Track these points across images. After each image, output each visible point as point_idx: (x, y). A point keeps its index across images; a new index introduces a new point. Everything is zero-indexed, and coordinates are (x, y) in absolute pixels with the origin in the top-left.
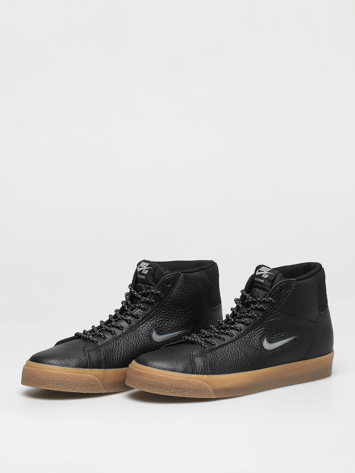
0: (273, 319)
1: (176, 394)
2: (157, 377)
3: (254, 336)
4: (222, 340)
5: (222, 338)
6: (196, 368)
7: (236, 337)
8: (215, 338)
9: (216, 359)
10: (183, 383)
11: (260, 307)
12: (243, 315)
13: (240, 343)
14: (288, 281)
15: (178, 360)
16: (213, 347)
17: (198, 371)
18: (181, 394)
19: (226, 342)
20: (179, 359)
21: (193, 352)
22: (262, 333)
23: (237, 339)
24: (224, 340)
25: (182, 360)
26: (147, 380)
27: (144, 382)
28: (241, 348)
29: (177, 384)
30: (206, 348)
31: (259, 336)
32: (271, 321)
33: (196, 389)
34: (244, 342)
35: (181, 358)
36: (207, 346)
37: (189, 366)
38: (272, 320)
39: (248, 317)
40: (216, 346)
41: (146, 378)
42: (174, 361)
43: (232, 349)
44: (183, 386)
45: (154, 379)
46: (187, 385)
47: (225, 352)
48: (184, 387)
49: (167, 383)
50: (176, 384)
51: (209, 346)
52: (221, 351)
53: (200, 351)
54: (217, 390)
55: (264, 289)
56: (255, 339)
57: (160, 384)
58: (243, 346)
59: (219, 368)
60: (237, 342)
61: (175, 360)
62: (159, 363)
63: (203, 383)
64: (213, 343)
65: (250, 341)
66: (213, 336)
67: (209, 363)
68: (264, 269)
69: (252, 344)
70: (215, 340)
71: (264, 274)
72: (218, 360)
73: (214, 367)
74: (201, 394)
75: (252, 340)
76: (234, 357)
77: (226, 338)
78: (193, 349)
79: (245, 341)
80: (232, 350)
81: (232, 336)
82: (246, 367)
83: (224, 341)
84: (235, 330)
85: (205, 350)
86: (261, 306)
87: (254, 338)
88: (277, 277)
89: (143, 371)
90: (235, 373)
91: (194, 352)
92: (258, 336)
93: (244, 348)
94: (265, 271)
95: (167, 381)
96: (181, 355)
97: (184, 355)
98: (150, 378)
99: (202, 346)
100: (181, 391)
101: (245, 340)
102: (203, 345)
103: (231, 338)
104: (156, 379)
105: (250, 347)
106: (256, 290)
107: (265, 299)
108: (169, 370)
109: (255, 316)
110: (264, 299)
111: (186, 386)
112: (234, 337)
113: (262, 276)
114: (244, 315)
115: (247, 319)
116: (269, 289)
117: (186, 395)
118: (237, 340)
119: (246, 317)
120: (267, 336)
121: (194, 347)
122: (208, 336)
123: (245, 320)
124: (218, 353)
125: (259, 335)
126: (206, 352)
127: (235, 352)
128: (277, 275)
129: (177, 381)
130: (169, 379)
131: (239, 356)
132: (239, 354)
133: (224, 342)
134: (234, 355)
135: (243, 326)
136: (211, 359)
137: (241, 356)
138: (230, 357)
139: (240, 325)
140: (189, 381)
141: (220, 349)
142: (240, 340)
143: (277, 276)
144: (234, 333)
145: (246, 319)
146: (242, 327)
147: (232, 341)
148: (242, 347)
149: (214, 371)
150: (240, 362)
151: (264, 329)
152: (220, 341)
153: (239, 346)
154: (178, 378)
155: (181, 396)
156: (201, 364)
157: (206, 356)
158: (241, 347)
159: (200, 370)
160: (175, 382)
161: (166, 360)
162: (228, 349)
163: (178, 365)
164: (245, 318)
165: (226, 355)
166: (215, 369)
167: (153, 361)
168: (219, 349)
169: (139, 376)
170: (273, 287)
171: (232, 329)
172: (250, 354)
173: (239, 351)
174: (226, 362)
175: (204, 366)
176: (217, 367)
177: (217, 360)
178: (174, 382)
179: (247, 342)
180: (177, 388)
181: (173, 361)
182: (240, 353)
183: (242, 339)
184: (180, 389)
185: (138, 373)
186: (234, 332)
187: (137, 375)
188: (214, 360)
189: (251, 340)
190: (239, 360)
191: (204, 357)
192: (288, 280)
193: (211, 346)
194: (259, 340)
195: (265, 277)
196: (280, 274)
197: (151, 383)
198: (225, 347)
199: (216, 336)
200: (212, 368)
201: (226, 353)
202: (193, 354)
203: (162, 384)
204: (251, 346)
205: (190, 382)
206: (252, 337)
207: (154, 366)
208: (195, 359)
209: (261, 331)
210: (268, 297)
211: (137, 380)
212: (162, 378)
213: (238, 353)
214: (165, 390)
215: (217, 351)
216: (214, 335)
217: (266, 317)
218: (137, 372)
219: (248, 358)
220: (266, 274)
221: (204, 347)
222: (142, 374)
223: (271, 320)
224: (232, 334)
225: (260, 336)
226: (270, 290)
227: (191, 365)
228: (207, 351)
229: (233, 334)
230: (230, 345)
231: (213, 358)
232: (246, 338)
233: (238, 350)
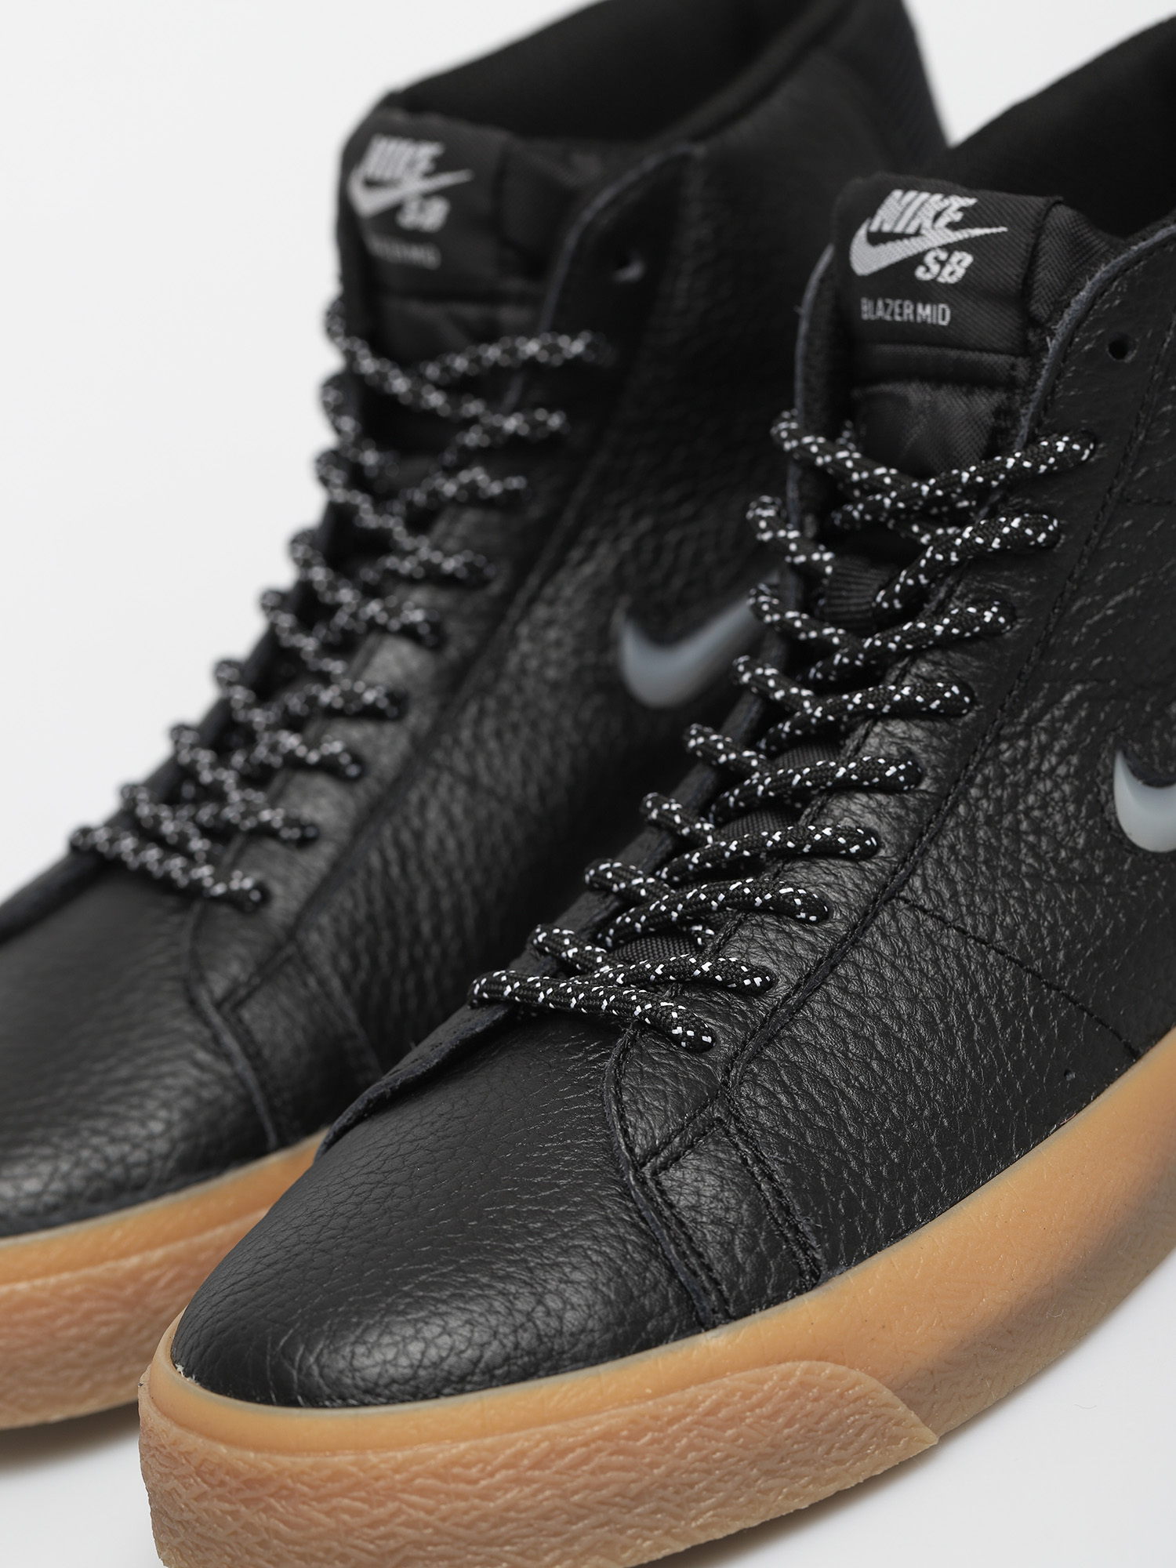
0: (1127, 589)
1: (624, 1548)
2: (417, 1475)
3: (1029, 782)
4: (806, 921)
5: (798, 901)
6: (709, 1268)
7: (900, 847)
8: (740, 924)
9: (823, 1115)
10: (653, 1441)
11: (1003, 537)
12: (885, 645)
13: (951, 882)
14: (1149, 251)
15: (537, 1250)
16: (762, 1006)
17: (733, 1286)
18: (667, 1533)
19: (838, 924)
20: (537, 1233)
21: (625, 1133)
22: (1080, 730)
23: (910, 857)
24: (820, 909)
25: (565, 1235)
26: (345, 1523)
27: (328, 1551)
28: (975, 928)
29: (603, 1469)
30: (709, 1047)
31: (1069, 764)
32: (1114, 617)
33: (769, 1450)
34: (974, 865)
35: (551, 1224)
36: (710, 1023)
37: (646, 1269)
38: (1119, 598)
39: (930, 649)
40: (782, 989)
41: (328, 1514)
42: (508, 1277)
43: (909, 958)
44: (653, 1465)
45: (403, 1501)
46: (691, 1447)
47: (865, 1013)
48: (669, 1474)
49: (526, 1498)
50: (593, 1473)
51: (727, 1018)
52: (832, 1022)
53: (677, 1093)
54: (932, 1373)
55: (969, 379)
56: (1043, 806)
57: (468, 1527)
58: (977, 899)
59: (876, 1177)
60: (926, 888)
61: (511, 1263)
62: (395, 1344)
63: (807, 1372)
64: (747, 982)
65: (1015, 832)
66: (722, 907)
67: (790, 1169)
68: (909, 213)
69: (1038, 857)
70: (753, 940)
71: (929, 250)
72: (844, 1111)
73: (836, 1193)
74: (824, 1467)
75: (1024, 826)
76: (949, 1028)
77: (824, 888)
78: (619, 1101)
79: (976, 855)
80: (912, 970)
81: (868, 853)
82: (1067, 1073)
83: (824, 917)
84: (869, 791)
85: (714, 1064)
86: (1006, 530)
87: (1031, 799)
88: (1046, 243)
89: (285, 1461)
90: (1009, 1161)
91: (635, 1128)
92: (1062, 770)
93: (998, 919)
94: (927, 223)
95: (518, 1481)
96: (542, 1186)
97: (561, 1175)
98: (363, 1500)
99: (676, 1039)
100: (655, 1512)
101: (972, 841)
102: (679, 1030)
103: (862, 869)
104: (422, 1492)
105: (1033, 893)
106: (903, 401)
107: (1019, 462)
108: (498, 1372)
109: (984, 625)
110: (1011, 462)
111: (682, 1455)
112: (882, 853)
113: (920, 273)
114: (892, 646)
115: (927, 661)
116: (1013, 367)
117: (702, 1528)
118: (913, 873)
119: (917, 655)
120: (1121, 745)
121: (617, 1083)
122: (675, 915)
123: (918, 676)
124: (822, 1048)
125: (1063, 756)
126: (725, 1083)
127: (944, 976)
128: (1039, 230)
129: (599, 1450)
130: (522, 1454)
131: (981, 1003)
132: (975, 987)
133: (828, 932)
134: (945, 1015)
135: (918, 733)
136: (787, 1124)
137: (1001, 998)
138: (920, 1047)
139: (892, 734)
140: (693, 1405)
141: (816, 1006)
142: (939, 862)
143: (1038, 236)
144: (870, 821)
145: (925, 668)
146: (915, 748)
147: (886, 895)
148: (973, 914)
149: (851, 1229)
150: (1011, 1049)
151: (1081, 697)
152: (789, 935)
153: (949, 915)
154: (597, 1423)
155: (666, 1552)
156: (727, 1210)
157: (737, 1119)
158: (969, 921)
159: (739, 1269)
160: (586, 1459)
161: (441, 1287)
162: (882, 977)
163: (551, 1304)
164: (913, 662)
165: (886, 1033)
166: (851, 1203)
167: (334, 1336)
168: (812, 1010)
169: (262, 1505)
170: (1052, 344)
171: (845, 788)
172: (1055, 947)
173: (969, 957)
174: (910, 1098)
175: (758, 1217)
176: (857, 1178)
177: (839, 1117)
178: (574, 1466)
179: (996, 851)
180: (615, 1505)
181: (501, 1279)
182: (980, 977)
183: (952, 848)
184: (639, 1499)
185: (249, 1483)
186: (873, 811)
187: (246, 1502)
188: (810, 1125)
189: (1019, 822)
190: (996, 1039)
191: (727, 1133)
192: (1142, 244)
193: (741, 1012)
194: (1079, 802)
195: (946, 278)
196: (1063, 215)
197: (386, 1537)
198: (851, 973)
199: (745, 906)
200: (826, 1210)
201: (877, 1018)
202: (631, 1150)
203: (484, 1518)
204: (1035, 876)
205: (707, 1414)
206: (1015, 799)
207: (361, 1383)
208: (667, 1184)
209: (1067, 719)
210: (1033, 439)
211: (263, 1544)
212: (468, 1466)
213: (966, 976)
214: (521, 1554)
215: (799, 1031)
216: (722, 897)
217: (1067, 595)
218: (234, 1473)
219: (1058, 989)
220: (950, 248)
221: (697, 1048)
222: (285, 1487)
223: (1112, 603)
224: (860, 840)
225: (1075, 760)
226: (1034, 372)
227: (657, 1257)
228: (727, 1072)
229: (870, 833)
230: (884, 936)
231: (796, 1108)
232: (975, 820)
233: (958, 958)
